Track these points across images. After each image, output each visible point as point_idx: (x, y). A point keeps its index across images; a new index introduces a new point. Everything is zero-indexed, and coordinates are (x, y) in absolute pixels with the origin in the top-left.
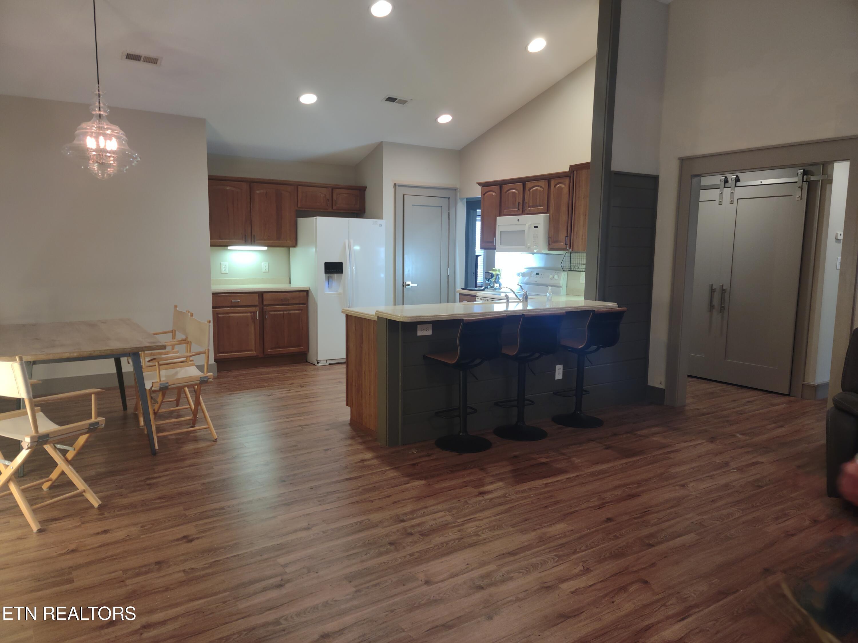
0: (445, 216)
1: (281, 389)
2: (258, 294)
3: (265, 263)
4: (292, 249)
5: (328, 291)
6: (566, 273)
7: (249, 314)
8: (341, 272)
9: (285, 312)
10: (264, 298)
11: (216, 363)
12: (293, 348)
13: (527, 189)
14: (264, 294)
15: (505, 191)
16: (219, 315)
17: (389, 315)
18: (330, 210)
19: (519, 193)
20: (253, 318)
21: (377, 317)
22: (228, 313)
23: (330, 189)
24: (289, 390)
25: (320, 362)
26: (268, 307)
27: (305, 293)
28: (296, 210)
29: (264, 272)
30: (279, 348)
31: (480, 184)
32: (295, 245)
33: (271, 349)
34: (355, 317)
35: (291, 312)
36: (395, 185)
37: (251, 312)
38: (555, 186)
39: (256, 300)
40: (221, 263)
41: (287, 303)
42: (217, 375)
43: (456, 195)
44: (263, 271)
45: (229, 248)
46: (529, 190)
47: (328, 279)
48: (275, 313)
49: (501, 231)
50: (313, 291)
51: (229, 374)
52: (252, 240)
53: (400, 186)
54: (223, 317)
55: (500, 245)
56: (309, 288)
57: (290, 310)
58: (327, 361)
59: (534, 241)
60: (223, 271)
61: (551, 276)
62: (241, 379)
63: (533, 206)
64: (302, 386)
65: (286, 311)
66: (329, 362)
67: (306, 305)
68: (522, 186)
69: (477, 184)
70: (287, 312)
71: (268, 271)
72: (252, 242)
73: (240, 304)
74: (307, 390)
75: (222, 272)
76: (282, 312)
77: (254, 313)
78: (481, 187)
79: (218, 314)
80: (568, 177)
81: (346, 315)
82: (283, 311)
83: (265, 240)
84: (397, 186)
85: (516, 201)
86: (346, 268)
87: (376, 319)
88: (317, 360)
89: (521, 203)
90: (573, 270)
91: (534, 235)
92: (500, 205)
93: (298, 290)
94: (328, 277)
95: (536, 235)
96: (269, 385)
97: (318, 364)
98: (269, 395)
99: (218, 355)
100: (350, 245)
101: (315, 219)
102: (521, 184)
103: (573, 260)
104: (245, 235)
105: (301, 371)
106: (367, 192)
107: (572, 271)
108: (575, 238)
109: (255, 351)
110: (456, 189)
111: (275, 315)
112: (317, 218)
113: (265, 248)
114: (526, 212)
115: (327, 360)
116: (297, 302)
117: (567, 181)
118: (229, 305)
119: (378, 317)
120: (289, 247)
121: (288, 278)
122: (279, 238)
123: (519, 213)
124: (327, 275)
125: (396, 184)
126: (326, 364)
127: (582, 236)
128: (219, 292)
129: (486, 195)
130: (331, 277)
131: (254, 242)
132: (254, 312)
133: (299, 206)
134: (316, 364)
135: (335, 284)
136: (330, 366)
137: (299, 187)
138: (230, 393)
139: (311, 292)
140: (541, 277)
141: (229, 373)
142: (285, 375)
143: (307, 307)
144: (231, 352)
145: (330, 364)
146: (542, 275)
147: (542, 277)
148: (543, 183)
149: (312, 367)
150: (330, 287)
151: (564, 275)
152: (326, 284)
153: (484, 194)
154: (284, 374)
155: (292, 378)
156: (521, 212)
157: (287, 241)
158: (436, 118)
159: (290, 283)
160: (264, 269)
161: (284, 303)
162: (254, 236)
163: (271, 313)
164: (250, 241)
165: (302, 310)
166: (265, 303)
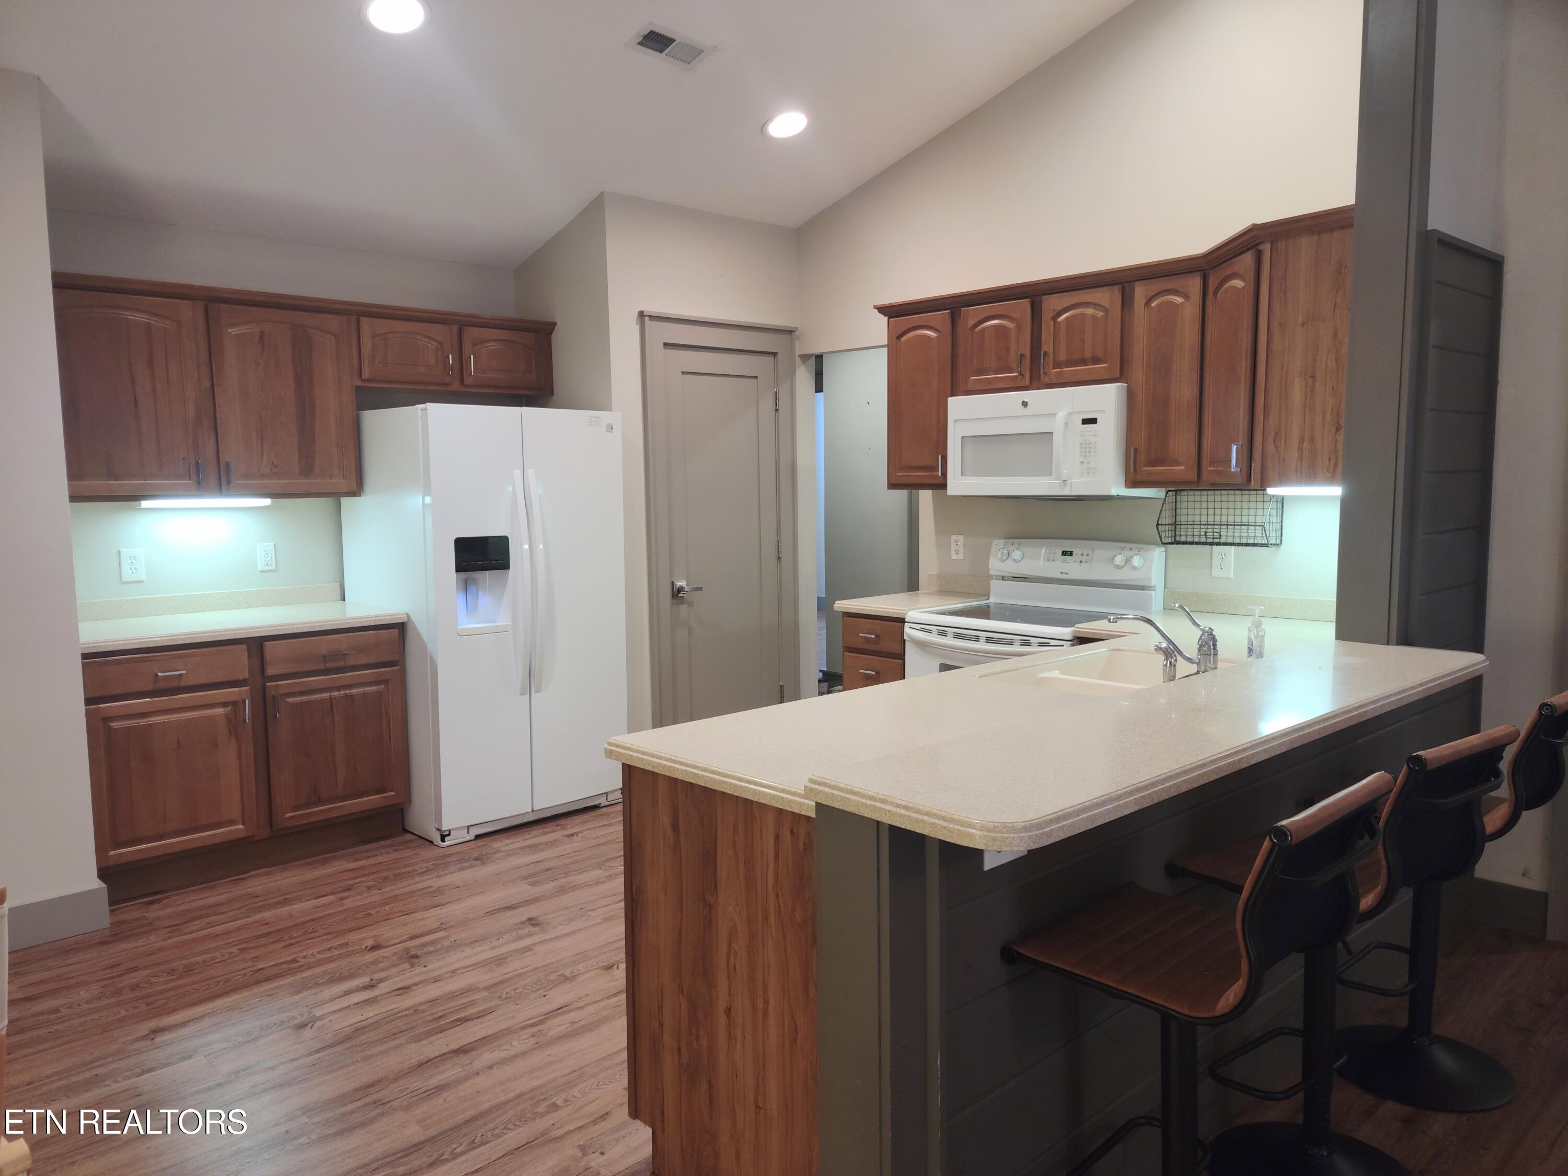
0: (767, 404)
1: (342, 979)
2: (244, 647)
3: (266, 544)
4: (345, 501)
5: (467, 623)
6: (1163, 549)
7: (220, 711)
8: (505, 565)
9: (337, 693)
10: (268, 656)
11: (105, 886)
12: (365, 799)
13: (1047, 314)
14: (267, 644)
15: (971, 323)
16: (112, 724)
17: (903, 812)
18: (456, 386)
19: (1019, 329)
20: (234, 722)
21: (814, 804)
22: (143, 715)
23: (455, 328)
24: (370, 986)
25: (449, 835)
26: (280, 683)
27: (395, 632)
28: (358, 388)
29: (262, 572)
30: (321, 802)
31: (883, 310)
32: (357, 489)
33: (295, 809)
34: (674, 782)
35: (354, 691)
36: (641, 314)
37: (224, 704)
38: (1148, 303)
39: (241, 664)
40: (119, 551)
41: (341, 664)
42: (111, 924)
43: (792, 346)
44: (260, 569)
45: (145, 504)
46: (1054, 318)
47: (465, 586)
48: (305, 698)
49: (963, 437)
50: (421, 624)
51: (155, 912)
52: (220, 479)
53: (653, 318)
54: (129, 729)
55: (962, 475)
56: (407, 614)
57: (350, 687)
58: (471, 828)
59: (1082, 463)
60: (127, 575)
61: (1119, 559)
62: (194, 935)
63: (1070, 363)
64: (412, 958)
65: (338, 688)
66: (475, 832)
67: (397, 668)
68: (1028, 307)
69: (876, 310)
70: (342, 692)
71: (273, 567)
72: (220, 485)
73: (184, 683)
74: (436, 980)
75: (124, 579)
76: (326, 695)
77: (236, 705)
78: (887, 318)
79: (107, 719)
80: (1199, 273)
81: (623, 764)
82: (330, 689)
83: (263, 476)
84: (647, 319)
85: (1008, 350)
86: (518, 553)
87: (808, 808)
88: (439, 830)
89: (1028, 354)
90: (1183, 539)
91: (1081, 444)
92: (954, 368)
93: (373, 624)
94: (466, 580)
95: (1090, 443)
96: (294, 961)
97: (443, 840)
98: (299, 1020)
99: (112, 853)
100: (529, 487)
101: (419, 412)
102: (1026, 304)
103: (1184, 512)
104: (197, 464)
105: (395, 875)
106: (559, 338)
107: (1179, 543)
108: (1270, 448)
109: (243, 824)
110: (790, 332)
111: (302, 704)
112: (428, 408)
113: (267, 502)
114: (1046, 379)
115: (468, 827)
116: (372, 659)
117: (1194, 284)
118: (150, 688)
119: (816, 803)
120: (337, 495)
121: (338, 585)
122: (307, 470)
123: (1023, 384)
124: (463, 575)
125: (645, 314)
126: (468, 838)
127: (1302, 441)
128: (111, 649)
129: (903, 339)
130: (474, 581)
131: (229, 483)
132: (234, 704)
133: (366, 374)
134: (437, 839)
135: (485, 600)
136: (480, 842)
137: (364, 320)
138: (153, 1024)
139: (416, 628)
140: (1081, 562)
141: (155, 906)
142: (349, 903)
143: (403, 674)
144: (161, 837)
145: (478, 837)
146: (1082, 555)
147: (1086, 562)
148: (1107, 297)
149: (427, 853)
150: (471, 609)
151: (1158, 553)
152: (460, 599)
153: (899, 337)
154: (342, 899)
155: (370, 914)
156: (1027, 382)
157: (331, 477)
158: (763, 126)
159: (344, 600)
160: (264, 563)
161: (331, 665)
162: (227, 465)
163: (291, 700)
164: (213, 479)
165: (386, 682)
166: (270, 671)
